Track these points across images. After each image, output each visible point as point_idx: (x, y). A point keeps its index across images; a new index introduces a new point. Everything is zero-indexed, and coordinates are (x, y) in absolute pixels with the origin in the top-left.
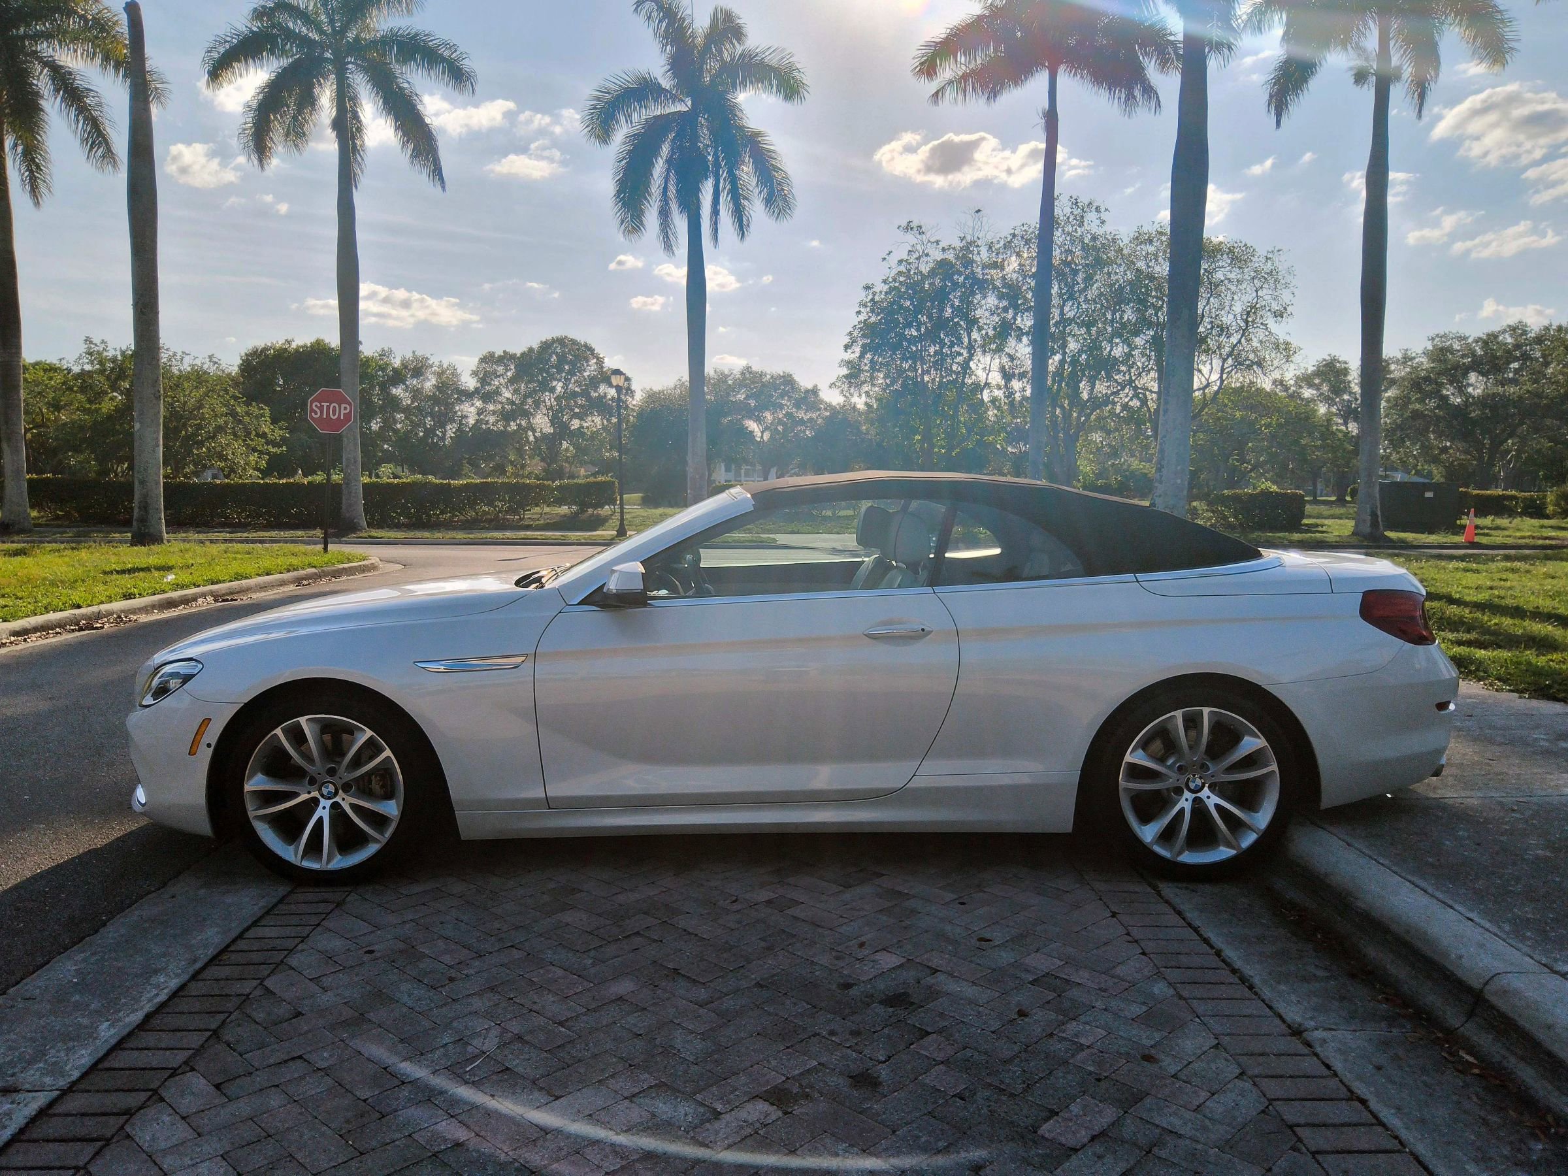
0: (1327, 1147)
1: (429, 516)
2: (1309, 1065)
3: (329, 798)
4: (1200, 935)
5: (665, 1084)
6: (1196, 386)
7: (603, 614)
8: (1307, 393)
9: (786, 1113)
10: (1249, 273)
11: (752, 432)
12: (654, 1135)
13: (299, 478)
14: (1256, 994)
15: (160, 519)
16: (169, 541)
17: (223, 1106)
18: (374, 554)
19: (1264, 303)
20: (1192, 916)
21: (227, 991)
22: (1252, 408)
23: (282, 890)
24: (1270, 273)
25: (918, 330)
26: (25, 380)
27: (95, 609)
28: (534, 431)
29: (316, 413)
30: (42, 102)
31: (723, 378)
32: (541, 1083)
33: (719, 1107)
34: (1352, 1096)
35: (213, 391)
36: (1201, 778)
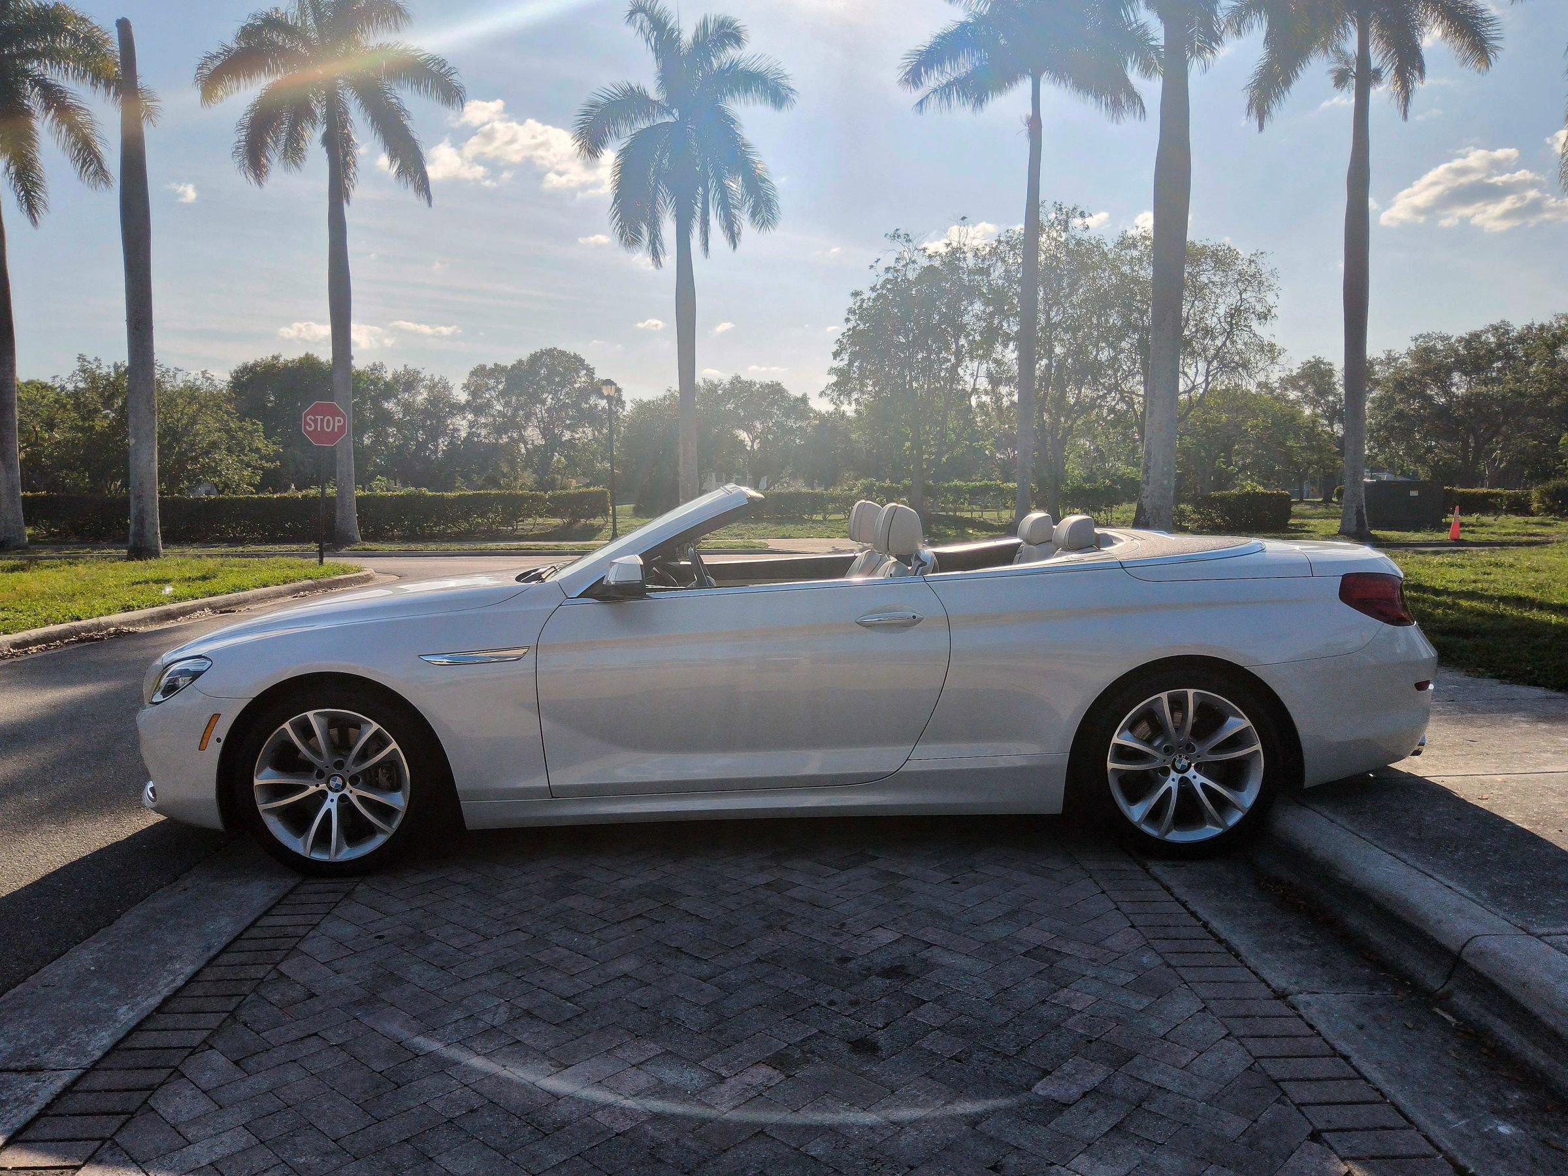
0: (1311, 1099)
1: (422, 528)
2: (1295, 1026)
3: (337, 791)
4: (1188, 909)
5: (671, 1052)
6: (1181, 388)
7: (604, 606)
8: (1293, 395)
9: (788, 1076)
10: (1233, 276)
11: (742, 441)
12: (662, 1098)
13: (293, 492)
14: (1242, 961)
15: (156, 533)
16: (165, 556)
17: (242, 1080)
18: (369, 566)
19: (1248, 305)
20: (1179, 891)
21: (242, 976)
22: (1238, 410)
23: (291, 883)
24: (1253, 276)
25: (907, 337)
26: (19, 399)
27: (94, 621)
28: (526, 443)
29: (310, 427)
30: (34, 122)
31: (712, 388)
32: (552, 1053)
33: (724, 1073)
34: (1335, 1053)
35: (206, 406)
36: (1187, 758)
